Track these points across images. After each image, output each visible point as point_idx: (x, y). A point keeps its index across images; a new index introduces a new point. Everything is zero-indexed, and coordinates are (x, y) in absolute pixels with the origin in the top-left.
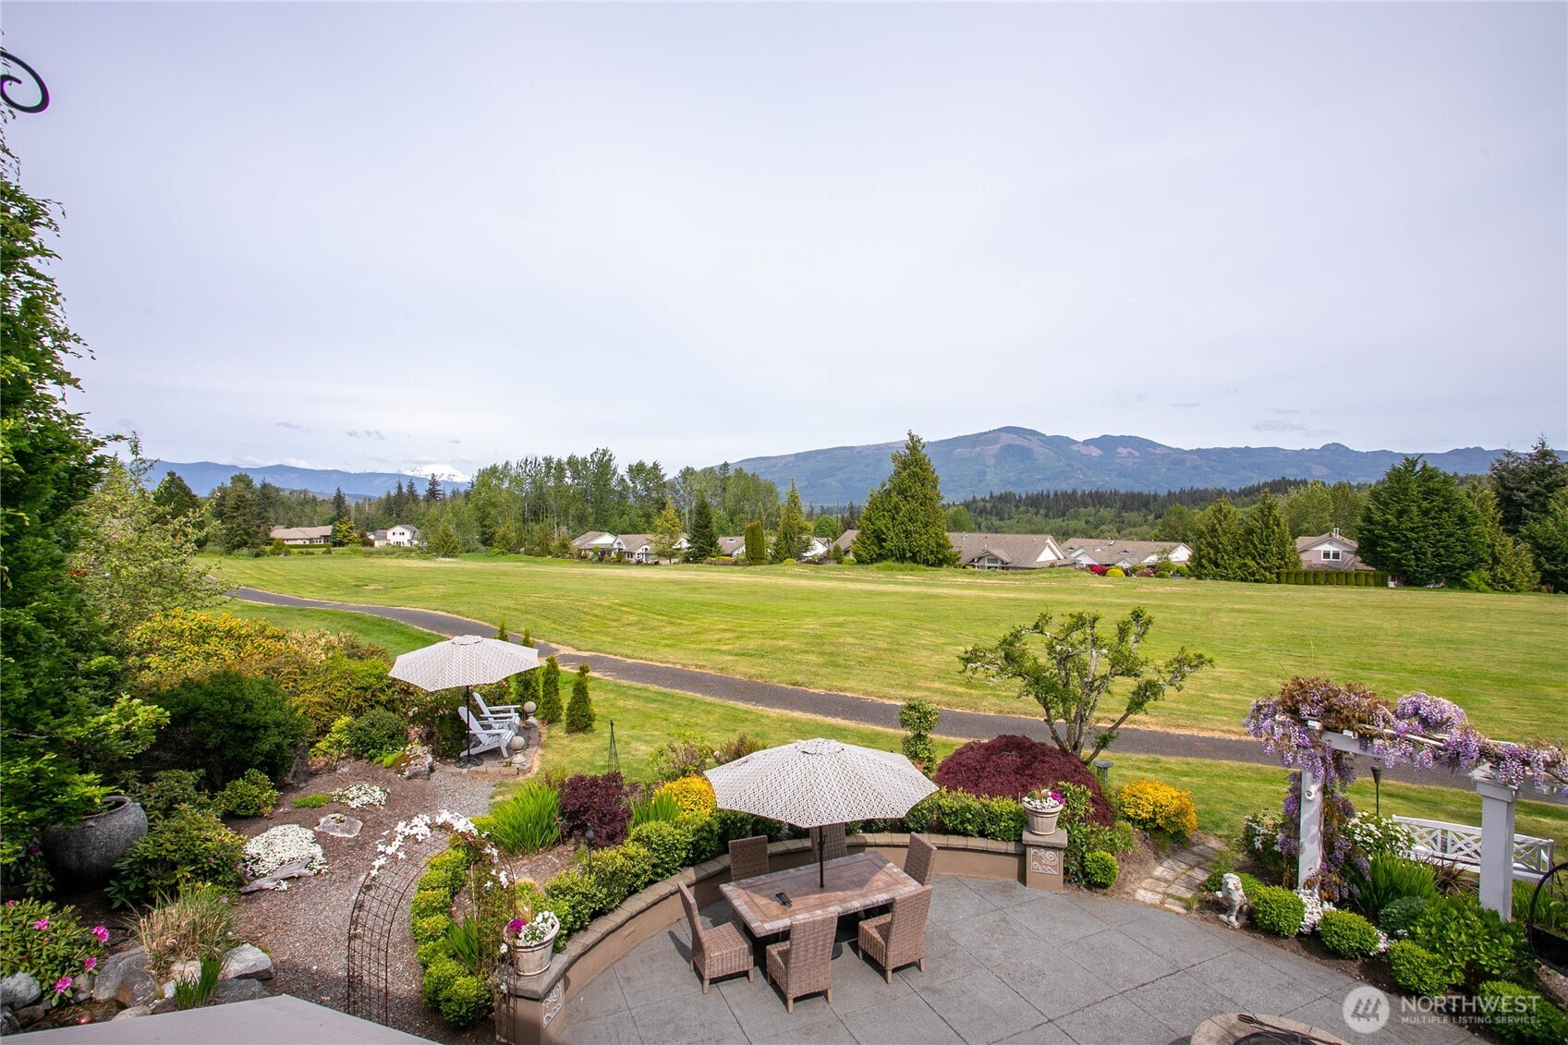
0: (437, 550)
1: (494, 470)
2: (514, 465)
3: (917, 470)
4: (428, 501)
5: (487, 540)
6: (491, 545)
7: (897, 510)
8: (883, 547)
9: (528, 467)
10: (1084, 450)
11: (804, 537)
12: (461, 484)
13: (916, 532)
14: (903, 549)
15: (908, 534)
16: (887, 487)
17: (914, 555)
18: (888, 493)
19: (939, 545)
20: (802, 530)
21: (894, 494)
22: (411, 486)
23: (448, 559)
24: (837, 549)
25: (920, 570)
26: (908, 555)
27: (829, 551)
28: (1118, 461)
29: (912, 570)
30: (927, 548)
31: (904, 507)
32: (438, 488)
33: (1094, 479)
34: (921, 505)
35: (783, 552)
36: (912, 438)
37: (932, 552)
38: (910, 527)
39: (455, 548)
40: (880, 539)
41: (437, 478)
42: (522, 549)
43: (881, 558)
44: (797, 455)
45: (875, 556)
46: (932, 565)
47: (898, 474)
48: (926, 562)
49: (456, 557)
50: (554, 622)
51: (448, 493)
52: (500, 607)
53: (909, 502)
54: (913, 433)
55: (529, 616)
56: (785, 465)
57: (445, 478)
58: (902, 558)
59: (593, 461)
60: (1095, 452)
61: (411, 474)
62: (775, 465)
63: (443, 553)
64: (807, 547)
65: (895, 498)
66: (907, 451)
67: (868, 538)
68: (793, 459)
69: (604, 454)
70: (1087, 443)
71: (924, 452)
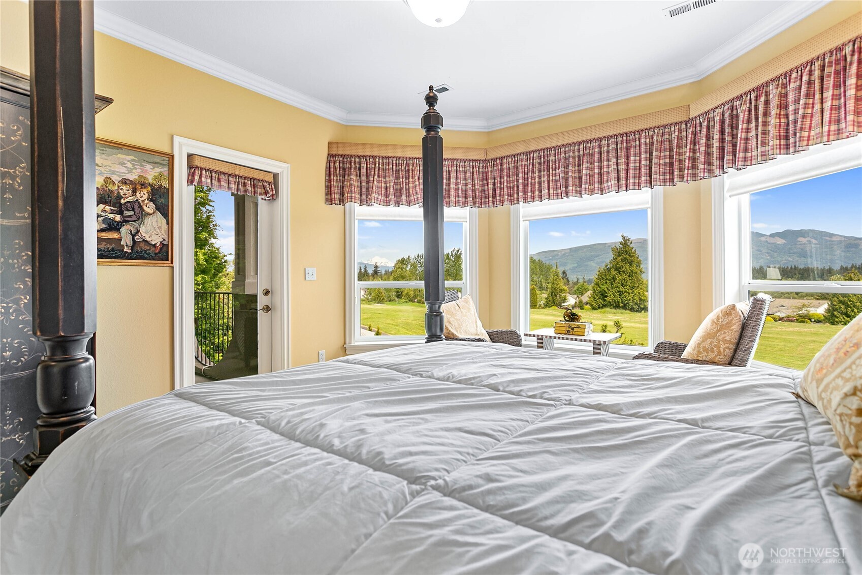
0: (375, 300)
1: (403, 260)
2: (413, 258)
3: (627, 256)
4: (373, 276)
5: (399, 295)
6: (401, 298)
7: (614, 278)
8: (605, 300)
9: (419, 258)
10: (772, 240)
11: (563, 295)
12: (390, 267)
13: (626, 292)
14: (618, 302)
15: (620, 293)
16: (609, 266)
17: (625, 305)
18: (609, 270)
19: (641, 300)
20: (562, 291)
21: (613, 270)
22: (366, 268)
23: (379, 305)
24: (581, 302)
25: (627, 313)
26: (621, 305)
27: (576, 302)
28: (799, 246)
29: (622, 313)
30: (633, 301)
31: (619, 278)
32: (378, 269)
33: (779, 259)
34: (629, 276)
35: (550, 303)
36: (624, 238)
37: (636, 304)
38: (622, 289)
39: (384, 299)
40: (603, 295)
41: (378, 264)
42: (416, 300)
43: (604, 306)
44: (571, 249)
45: (601, 305)
46: (637, 311)
47: (615, 259)
48: (632, 310)
49: (384, 303)
50: (407, 330)
51: (383, 272)
52: (386, 323)
53: (621, 275)
54: (624, 236)
55: (397, 327)
56: (564, 255)
57: (383, 264)
58: (617, 306)
59: (452, 255)
60: (780, 241)
61: (367, 262)
62: (558, 255)
63: (377, 301)
64: (564, 300)
65: (613, 272)
66: (621, 246)
67: (597, 295)
68: (569, 251)
69: (458, 251)
70: (772, 236)
71: (631, 246)
